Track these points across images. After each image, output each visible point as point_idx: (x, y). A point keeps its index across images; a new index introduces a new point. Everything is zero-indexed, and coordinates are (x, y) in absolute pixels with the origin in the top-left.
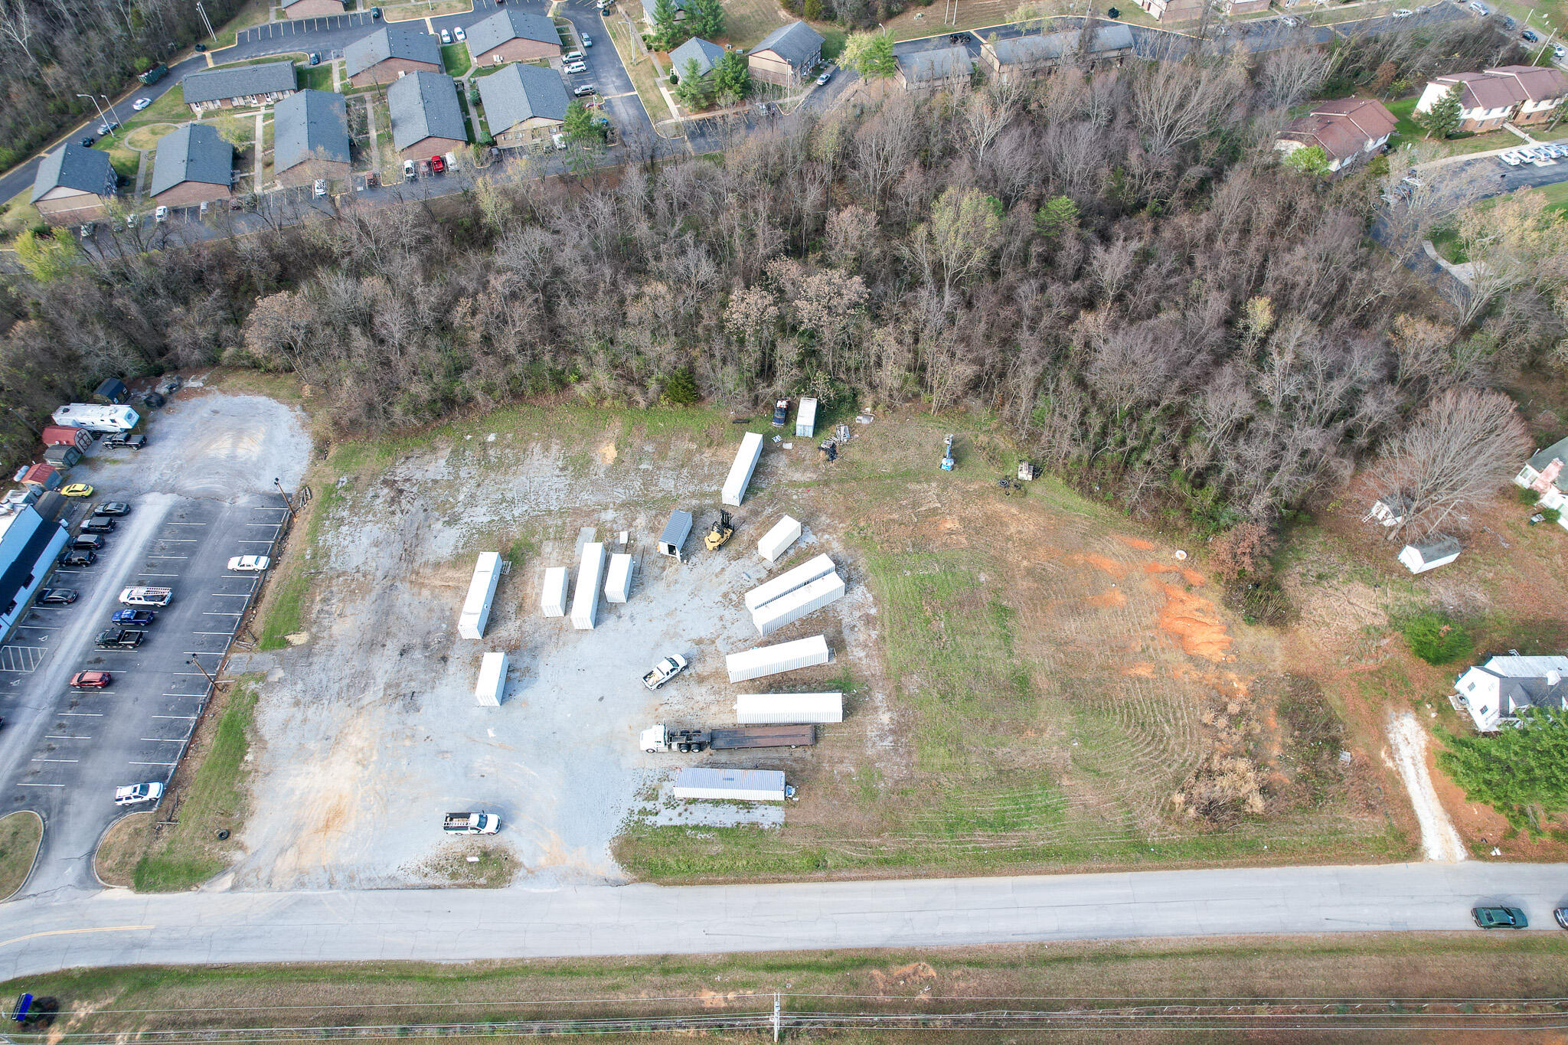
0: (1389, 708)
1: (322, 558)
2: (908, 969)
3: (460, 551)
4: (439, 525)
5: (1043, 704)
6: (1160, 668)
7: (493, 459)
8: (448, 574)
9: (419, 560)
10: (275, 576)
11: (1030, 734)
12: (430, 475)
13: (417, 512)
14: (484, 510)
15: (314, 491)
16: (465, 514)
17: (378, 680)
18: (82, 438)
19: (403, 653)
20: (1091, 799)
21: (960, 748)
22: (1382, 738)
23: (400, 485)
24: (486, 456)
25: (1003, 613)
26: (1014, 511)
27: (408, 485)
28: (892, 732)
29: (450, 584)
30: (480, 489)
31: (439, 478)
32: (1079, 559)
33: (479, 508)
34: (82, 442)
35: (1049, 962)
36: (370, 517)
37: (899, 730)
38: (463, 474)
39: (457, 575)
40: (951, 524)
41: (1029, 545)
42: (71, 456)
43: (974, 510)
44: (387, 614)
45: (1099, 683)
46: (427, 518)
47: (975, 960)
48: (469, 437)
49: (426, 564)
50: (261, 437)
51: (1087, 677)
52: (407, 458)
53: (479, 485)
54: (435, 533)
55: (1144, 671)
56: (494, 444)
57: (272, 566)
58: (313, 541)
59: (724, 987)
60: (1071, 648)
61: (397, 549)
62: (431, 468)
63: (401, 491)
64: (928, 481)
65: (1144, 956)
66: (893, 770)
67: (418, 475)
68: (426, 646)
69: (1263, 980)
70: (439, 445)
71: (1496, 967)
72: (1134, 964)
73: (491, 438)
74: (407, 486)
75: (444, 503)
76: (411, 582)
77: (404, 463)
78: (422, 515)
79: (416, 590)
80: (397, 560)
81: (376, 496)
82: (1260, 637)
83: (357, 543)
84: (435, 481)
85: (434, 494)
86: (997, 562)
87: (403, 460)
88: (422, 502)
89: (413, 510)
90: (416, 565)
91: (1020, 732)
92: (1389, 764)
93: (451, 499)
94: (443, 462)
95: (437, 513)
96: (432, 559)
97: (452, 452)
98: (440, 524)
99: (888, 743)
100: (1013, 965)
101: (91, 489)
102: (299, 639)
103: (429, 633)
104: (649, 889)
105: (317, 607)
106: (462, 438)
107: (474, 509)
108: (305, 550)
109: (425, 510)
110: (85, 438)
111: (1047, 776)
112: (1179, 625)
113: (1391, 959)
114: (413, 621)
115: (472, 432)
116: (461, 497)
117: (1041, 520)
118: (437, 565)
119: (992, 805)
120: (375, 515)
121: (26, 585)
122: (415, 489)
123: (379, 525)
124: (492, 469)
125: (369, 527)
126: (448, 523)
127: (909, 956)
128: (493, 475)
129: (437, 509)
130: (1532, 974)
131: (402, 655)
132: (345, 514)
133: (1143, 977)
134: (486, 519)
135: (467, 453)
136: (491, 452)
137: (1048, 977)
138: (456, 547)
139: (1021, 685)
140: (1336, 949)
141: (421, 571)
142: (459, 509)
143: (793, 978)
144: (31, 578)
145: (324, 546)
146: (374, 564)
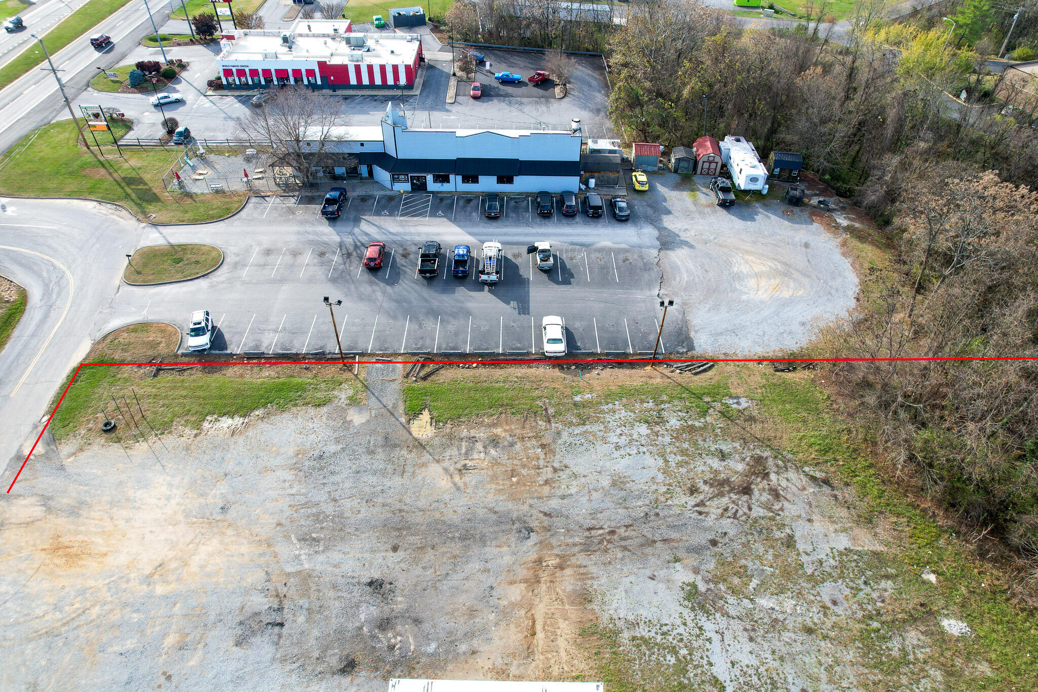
1: (579, 415)
3: (626, 635)
4: (682, 575)
7: (895, 645)
8: (563, 624)
9: (592, 563)
12: (801, 530)
13: (706, 529)
14: (746, 659)
15: (710, 373)
16: (723, 622)
17: (321, 558)
18: (710, 163)
19: (375, 585)
23: (759, 486)
24: (897, 625)
27: (765, 497)
29: (540, 635)
30: (802, 637)
31: (801, 546)
33: (748, 646)
34: (706, 165)
36: (673, 459)
38: (827, 591)
39: (562, 643)
42: (684, 164)
44: (463, 538)
46: (696, 550)
48: (932, 578)
49: (584, 576)
50: (786, 294)
52: (826, 482)
53: (810, 631)
54: (662, 573)
56: (941, 638)
57: (555, 361)
58: (609, 397)
61: (612, 516)
62: (820, 526)
63: (747, 490)
67: (791, 509)
68: (384, 624)
70: (883, 526)
73: (954, 626)
74: (760, 495)
75: (744, 574)
76: (539, 561)
77: (813, 479)
78: (702, 539)
79: (523, 573)
80: (588, 523)
81: (723, 456)
83: (617, 454)
84: (790, 542)
85: (759, 548)
87: (818, 475)
88: (732, 532)
89: (710, 521)
90: (581, 559)
93: (754, 583)
94: (843, 542)
95: (712, 565)
96: (598, 585)
97: (875, 554)
98: (689, 577)
101: (646, 188)
102: (422, 427)
103: (417, 621)
105: (481, 434)
106: (922, 564)
107: (743, 637)
108: (591, 392)
109: (714, 543)
110: (713, 166)
114: (445, 586)
115: (949, 583)
116: (765, 602)
118: (584, 598)
120: (680, 465)
121: (500, 180)
122: (758, 512)
123: (660, 477)
124: (868, 649)
125: (653, 463)
126: (691, 593)
128: (850, 655)
129: (722, 563)
131: (370, 584)
132: (674, 422)
134: (721, 670)
135: (888, 584)
136: (913, 636)
138: (634, 625)
141: (568, 571)
142: (733, 605)
144: (510, 181)
145: (602, 412)
146: (573, 490)
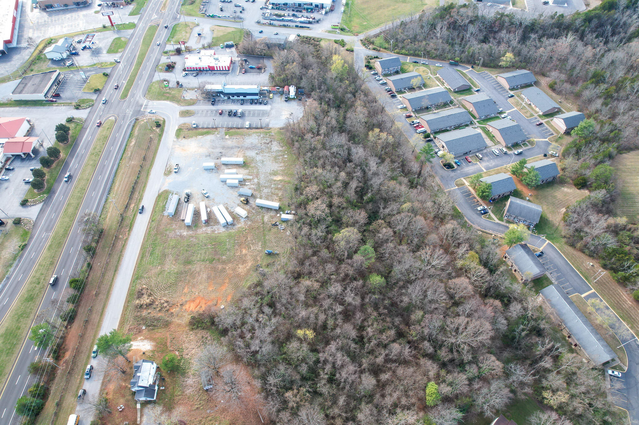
0: (154, 344)
1: (249, 135)
2: (127, 234)
5: (182, 266)
6: (185, 294)
7: (278, 158)
8: (241, 155)
9: (246, 150)
10: (246, 130)
11: (174, 262)
12: (274, 148)
15: (270, 130)
16: (259, 155)
17: (215, 150)
18: (286, 92)
20: (153, 271)
21: (174, 247)
22: (146, 338)
23: (270, 143)
25: (211, 261)
26: (248, 267)
28: (181, 235)
29: (238, 156)
30: (268, 157)
32: (227, 281)
35: (119, 258)
36: (260, 140)
37: (181, 236)
38: (273, 153)
40: (244, 251)
41: (234, 269)
42: (281, 92)
43: (249, 257)
44: (231, 148)
45: (185, 279)
46: (259, 149)
47: (124, 246)
48: (286, 152)
51: (188, 277)
55: (186, 290)
56: (283, 157)
58: (254, 133)
59: (134, 208)
60: (197, 275)
61: (250, 146)
62: (276, 147)
63: (268, 144)
64: (262, 247)
65: (114, 275)
66: (171, 235)
67: (273, 146)
69: (101, 296)
71: (87, 348)
72: (113, 273)
73: (286, 156)
75: (264, 151)
76: (240, 150)
77: (278, 143)
80: (247, 147)
81: (267, 140)
82: (187, 318)
83: (253, 139)
84: (271, 149)
85: (267, 149)
86: (229, 261)
88: (264, 148)
89: (262, 147)
91: (175, 260)
92: (139, 338)
94: (278, 149)
95: (260, 151)
96: (246, 152)
97: (281, 150)
98: (257, 152)
99: (178, 234)
100: (121, 252)
101: (272, 97)
102: (227, 137)
104: (157, 195)
105: (235, 138)
108: (251, 132)
109: (262, 149)
111: (162, 264)
112: (198, 301)
113: (96, 324)
114: (229, 152)
115: (288, 152)
116: (265, 154)
117: (243, 274)
118: (244, 153)
119: (157, 252)
122: (269, 146)
123: (257, 142)
124: (275, 158)
125: (257, 140)
127: (129, 234)
128: (272, 158)
129: (262, 151)
130: (83, 355)
131: (220, 152)
132: (262, 136)
133: (109, 274)
134: (258, 159)
135: (280, 153)
136: (280, 157)
137: (116, 257)
138: (249, 156)
139: (188, 262)
140: (102, 314)
141: (243, 151)
142: (261, 154)
143: (132, 217)
144: (245, 97)
145: (252, 134)
146: (246, 143)
